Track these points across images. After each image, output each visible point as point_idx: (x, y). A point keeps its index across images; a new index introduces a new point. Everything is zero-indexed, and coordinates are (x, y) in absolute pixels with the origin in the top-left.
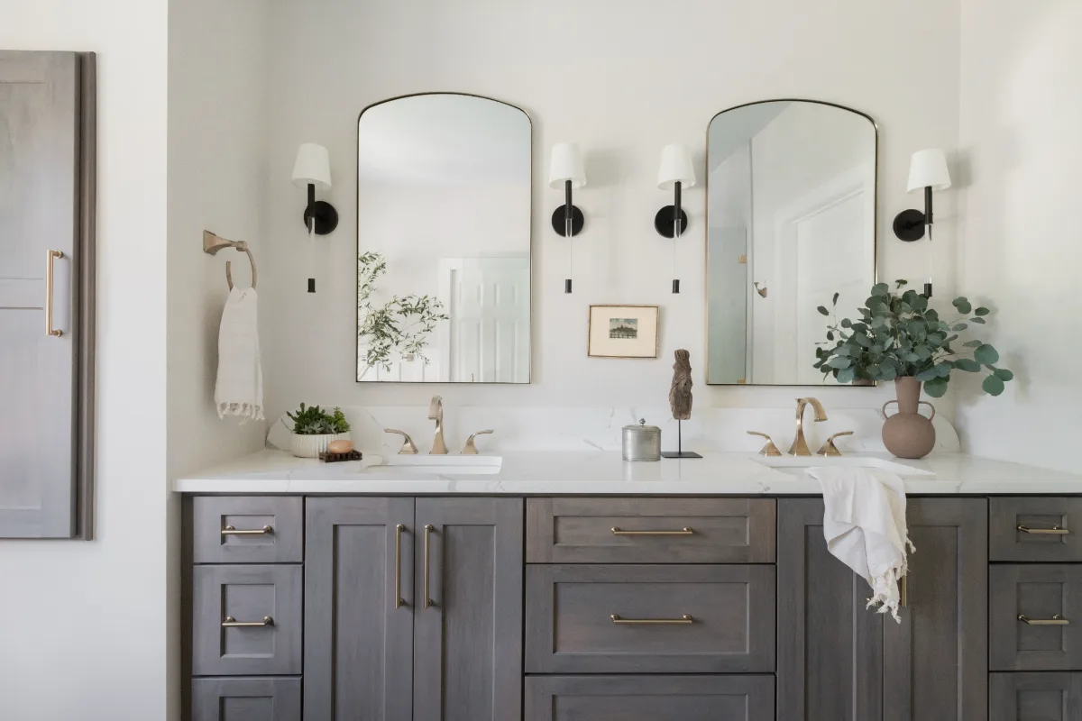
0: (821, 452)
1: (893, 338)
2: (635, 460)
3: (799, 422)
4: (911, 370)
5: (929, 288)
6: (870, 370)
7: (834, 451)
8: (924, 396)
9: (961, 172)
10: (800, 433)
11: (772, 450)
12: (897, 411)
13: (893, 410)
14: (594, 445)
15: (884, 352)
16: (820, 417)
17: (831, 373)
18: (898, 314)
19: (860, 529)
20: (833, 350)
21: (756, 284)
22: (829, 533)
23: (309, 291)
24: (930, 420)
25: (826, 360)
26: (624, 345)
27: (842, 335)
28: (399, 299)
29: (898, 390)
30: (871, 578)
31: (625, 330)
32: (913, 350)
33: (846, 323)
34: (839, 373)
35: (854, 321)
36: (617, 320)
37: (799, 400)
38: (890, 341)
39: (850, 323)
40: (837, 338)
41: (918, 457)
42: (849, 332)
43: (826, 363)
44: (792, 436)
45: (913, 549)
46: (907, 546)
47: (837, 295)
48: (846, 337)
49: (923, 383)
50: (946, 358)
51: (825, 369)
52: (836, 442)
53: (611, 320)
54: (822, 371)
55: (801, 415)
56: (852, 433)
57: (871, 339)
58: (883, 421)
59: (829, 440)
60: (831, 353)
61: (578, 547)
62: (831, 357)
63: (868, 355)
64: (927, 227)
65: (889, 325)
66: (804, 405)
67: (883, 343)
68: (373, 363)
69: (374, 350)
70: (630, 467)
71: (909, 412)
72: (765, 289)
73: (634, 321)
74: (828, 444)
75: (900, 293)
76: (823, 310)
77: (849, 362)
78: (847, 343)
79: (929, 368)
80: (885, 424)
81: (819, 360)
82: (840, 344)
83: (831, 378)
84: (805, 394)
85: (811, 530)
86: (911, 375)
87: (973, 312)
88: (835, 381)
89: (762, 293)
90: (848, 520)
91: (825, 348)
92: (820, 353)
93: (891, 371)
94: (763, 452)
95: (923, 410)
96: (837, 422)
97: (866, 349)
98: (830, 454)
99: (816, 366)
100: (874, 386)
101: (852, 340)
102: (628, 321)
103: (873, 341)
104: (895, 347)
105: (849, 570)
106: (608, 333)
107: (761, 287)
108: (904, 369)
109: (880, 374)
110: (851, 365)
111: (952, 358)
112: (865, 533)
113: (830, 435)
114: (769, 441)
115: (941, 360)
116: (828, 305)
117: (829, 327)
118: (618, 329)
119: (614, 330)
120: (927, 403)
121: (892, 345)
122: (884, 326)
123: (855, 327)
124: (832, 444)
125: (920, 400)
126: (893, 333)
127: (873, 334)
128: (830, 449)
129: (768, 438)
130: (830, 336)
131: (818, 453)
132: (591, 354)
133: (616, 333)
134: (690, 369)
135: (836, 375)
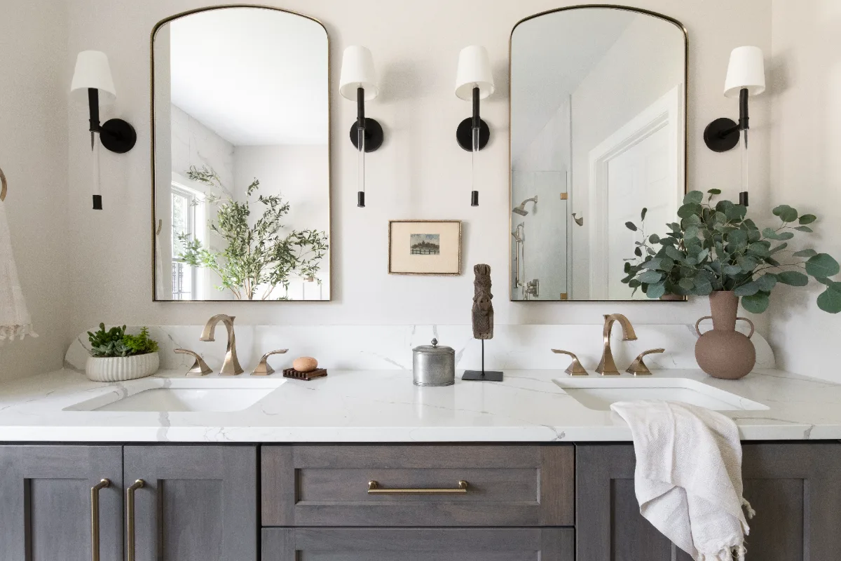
0: (630, 371)
1: (707, 250)
2: (425, 385)
3: (606, 340)
4: (728, 284)
5: (744, 197)
6: (683, 285)
7: (644, 370)
8: (741, 312)
9: (777, 78)
10: (608, 350)
11: (577, 369)
12: (712, 328)
13: (707, 326)
14: (394, 363)
15: (697, 265)
16: (629, 335)
17: (640, 288)
18: (712, 224)
19: (683, 490)
20: (642, 265)
21: (574, 215)
22: (642, 493)
23: (94, 208)
24: (749, 338)
25: (635, 275)
26: (426, 261)
27: (650, 250)
28: (297, 233)
29: (713, 305)
30: (696, 552)
31: (426, 246)
32: (730, 262)
33: (654, 239)
34: (649, 287)
35: (663, 236)
36: (418, 235)
37: (606, 317)
38: (704, 254)
39: (658, 238)
40: (645, 254)
41: (736, 378)
42: (657, 247)
43: (635, 278)
44: (599, 355)
45: (752, 512)
46: (744, 508)
47: (645, 210)
48: (654, 253)
49: (741, 297)
50: (767, 270)
51: (634, 284)
52: (646, 360)
53: (412, 236)
54: (631, 286)
55: (608, 333)
56: (662, 351)
57: (682, 252)
58: (696, 338)
59: (638, 358)
60: (640, 267)
61: (324, 507)
62: (639, 272)
63: (679, 269)
64: (742, 133)
65: (702, 238)
66: (611, 323)
67: (696, 256)
68: (275, 283)
69: (275, 273)
70: (421, 392)
71: (725, 330)
72: (582, 219)
73: (437, 237)
74: (637, 362)
75: (713, 205)
76: (631, 226)
77: (660, 276)
78: (655, 257)
79: (747, 282)
80: (699, 340)
81: (627, 275)
82: (648, 259)
83: (640, 294)
84: (612, 310)
85: (619, 485)
86: (728, 289)
87: (798, 220)
88: (644, 296)
89: (580, 222)
90: (667, 478)
91: (633, 263)
92: (628, 268)
93: (707, 285)
94: (568, 371)
95: (741, 326)
96: (646, 339)
97: (676, 262)
98: (639, 373)
99: (625, 281)
100: (685, 301)
101: (662, 254)
102: (430, 236)
103: (684, 255)
104: (709, 260)
105: (667, 542)
106: (409, 250)
107: (577, 217)
108: (720, 283)
109: (694, 289)
110: (662, 279)
111: (776, 271)
112: (689, 494)
113: (638, 353)
114: (575, 360)
115: (762, 273)
116: (636, 221)
117: (637, 243)
118: (420, 245)
119: (415, 247)
120: (744, 320)
121: (707, 258)
122: (696, 238)
123: (663, 242)
124: (641, 362)
125: (738, 316)
126: (708, 244)
127: (683, 247)
128: (639, 368)
129: (574, 356)
130: (638, 252)
131: (627, 371)
132: (393, 270)
133: (418, 249)
134: (490, 285)
135: (645, 290)
